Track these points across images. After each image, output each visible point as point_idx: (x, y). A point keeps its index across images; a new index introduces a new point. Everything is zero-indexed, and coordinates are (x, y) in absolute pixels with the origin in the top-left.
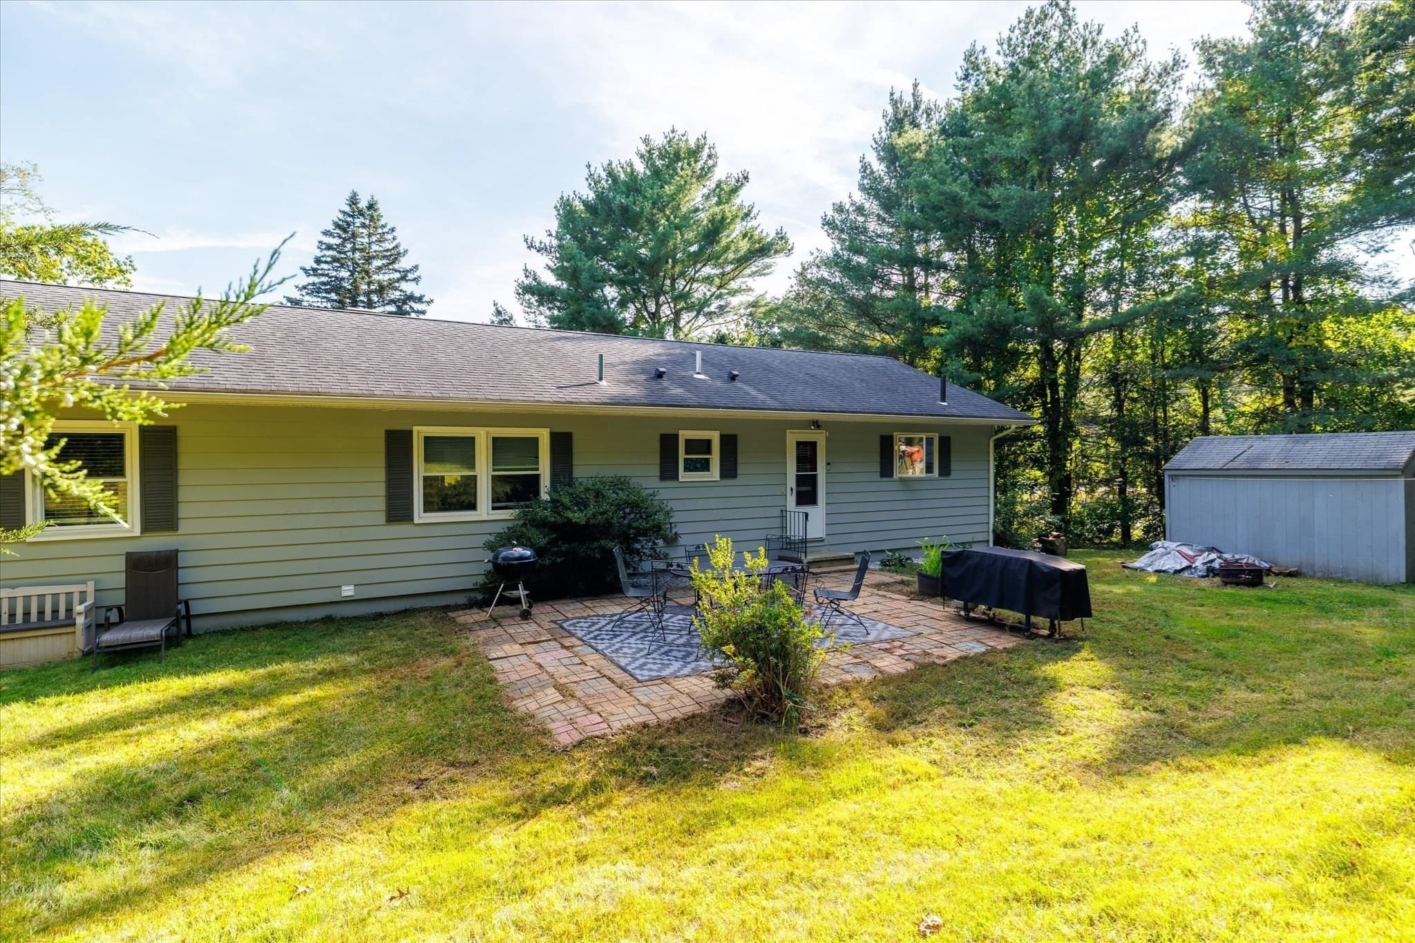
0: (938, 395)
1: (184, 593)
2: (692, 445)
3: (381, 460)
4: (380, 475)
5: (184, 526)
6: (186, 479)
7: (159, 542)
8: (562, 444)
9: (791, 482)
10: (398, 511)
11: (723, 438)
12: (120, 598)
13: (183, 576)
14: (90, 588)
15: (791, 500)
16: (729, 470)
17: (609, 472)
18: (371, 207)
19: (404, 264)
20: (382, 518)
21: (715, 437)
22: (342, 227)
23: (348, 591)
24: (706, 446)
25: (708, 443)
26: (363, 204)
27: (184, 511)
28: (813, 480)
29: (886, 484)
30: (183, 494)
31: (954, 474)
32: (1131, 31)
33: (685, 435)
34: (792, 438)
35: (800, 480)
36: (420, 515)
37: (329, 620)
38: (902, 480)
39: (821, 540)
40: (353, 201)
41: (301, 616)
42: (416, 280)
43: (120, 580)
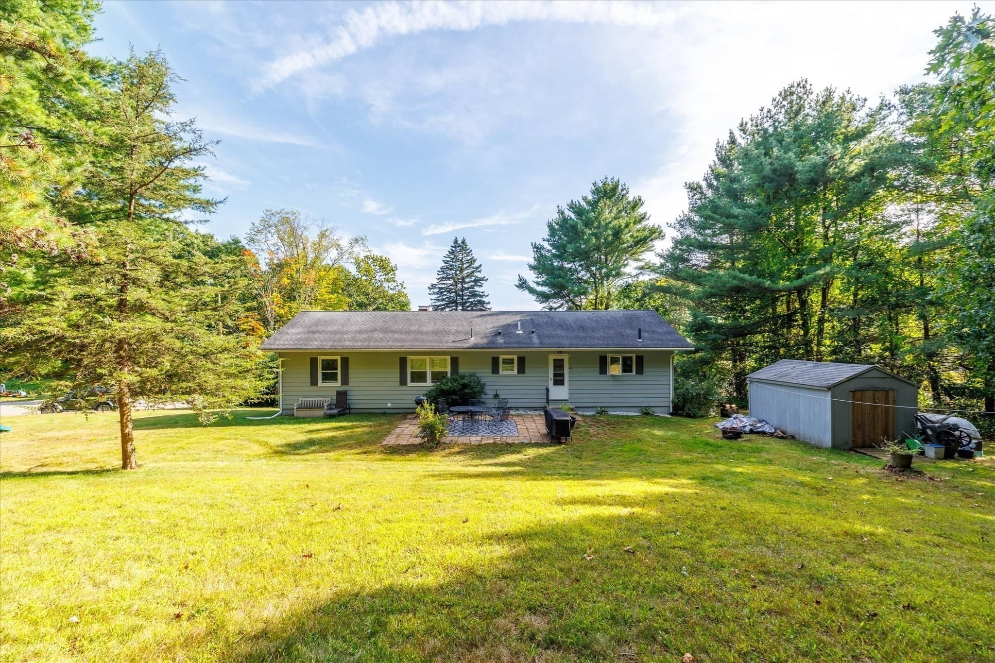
0: (637, 336)
1: (348, 402)
2: (505, 362)
3: (398, 366)
4: (398, 371)
5: (350, 384)
6: (350, 371)
7: (344, 388)
8: (455, 362)
9: (551, 375)
10: (403, 382)
11: (519, 358)
12: (335, 402)
13: (348, 397)
14: (329, 399)
15: (551, 383)
16: (521, 370)
17: (472, 371)
18: (463, 242)
19: (476, 264)
20: (398, 384)
21: (515, 357)
22: (452, 253)
23: (389, 405)
24: (511, 361)
25: (513, 360)
26: (460, 242)
27: (350, 380)
28: (562, 375)
29: (603, 377)
30: (350, 376)
31: (645, 374)
32: (846, 94)
33: (502, 357)
34: (551, 358)
35: (555, 375)
36: (409, 384)
37: (384, 413)
38: (613, 376)
39: (567, 400)
40: (456, 241)
41: (377, 411)
42: (480, 271)
43: (335, 398)
